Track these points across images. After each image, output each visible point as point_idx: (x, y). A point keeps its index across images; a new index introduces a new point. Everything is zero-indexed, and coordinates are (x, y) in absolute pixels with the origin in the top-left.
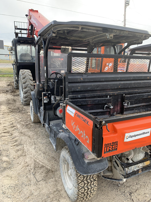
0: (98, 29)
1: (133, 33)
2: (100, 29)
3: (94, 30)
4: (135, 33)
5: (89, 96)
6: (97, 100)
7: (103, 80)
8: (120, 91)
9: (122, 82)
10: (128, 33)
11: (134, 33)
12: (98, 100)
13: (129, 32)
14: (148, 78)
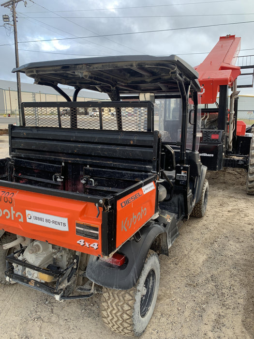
0: (56, 68)
1: (111, 64)
2: (58, 68)
3: (51, 71)
4: (116, 63)
5: (34, 157)
6: (42, 164)
7: (51, 138)
8: (79, 158)
9: (79, 145)
10: (103, 66)
11: (114, 63)
12: (44, 165)
13: (104, 64)
14: (132, 142)
